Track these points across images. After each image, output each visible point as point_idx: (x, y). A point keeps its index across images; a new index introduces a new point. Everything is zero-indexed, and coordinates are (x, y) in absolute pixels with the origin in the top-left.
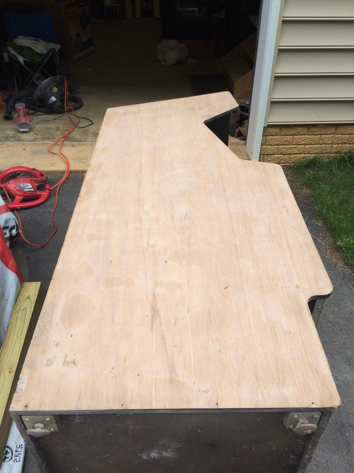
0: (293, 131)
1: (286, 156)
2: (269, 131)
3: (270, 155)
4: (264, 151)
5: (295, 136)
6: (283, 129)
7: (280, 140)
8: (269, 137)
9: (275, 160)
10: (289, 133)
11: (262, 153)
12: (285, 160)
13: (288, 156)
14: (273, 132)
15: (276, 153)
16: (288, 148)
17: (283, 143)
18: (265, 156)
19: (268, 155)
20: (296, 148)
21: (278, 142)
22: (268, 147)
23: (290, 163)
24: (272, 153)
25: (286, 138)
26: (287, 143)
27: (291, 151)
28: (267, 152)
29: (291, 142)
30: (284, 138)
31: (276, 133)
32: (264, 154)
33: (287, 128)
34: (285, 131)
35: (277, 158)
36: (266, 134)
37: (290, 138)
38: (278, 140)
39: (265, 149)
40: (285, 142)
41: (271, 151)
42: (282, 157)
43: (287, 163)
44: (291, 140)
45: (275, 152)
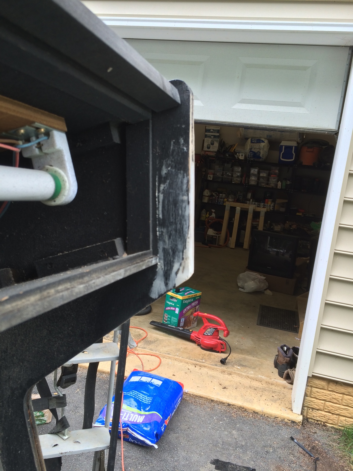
0: (342, 389)
1: (335, 416)
2: (314, 382)
3: (316, 409)
4: (308, 403)
5: (345, 396)
6: (331, 384)
7: (327, 396)
8: (314, 390)
9: (321, 417)
10: (338, 391)
11: (307, 405)
12: (334, 421)
13: (337, 417)
14: (320, 385)
15: (322, 410)
16: (337, 408)
17: (330, 399)
18: (309, 410)
19: (313, 409)
20: (347, 410)
21: (325, 398)
22: (314, 401)
23: (339, 426)
24: (318, 408)
25: (335, 395)
26: (335, 401)
27: (341, 412)
28: (312, 406)
29: (340, 401)
30: (332, 394)
31: (323, 386)
32: (309, 407)
33: (336, 385)
34: (332, 387)
35: (323, 416)
36: (311, 384)
37: (340, 397)
38: (326, 395)
39: (309, 402)
40: (334, 400)
41: (317, 405)
42: (330, 416)
43: (336, 425)
44: (341, 399)
45: (322, 408)
